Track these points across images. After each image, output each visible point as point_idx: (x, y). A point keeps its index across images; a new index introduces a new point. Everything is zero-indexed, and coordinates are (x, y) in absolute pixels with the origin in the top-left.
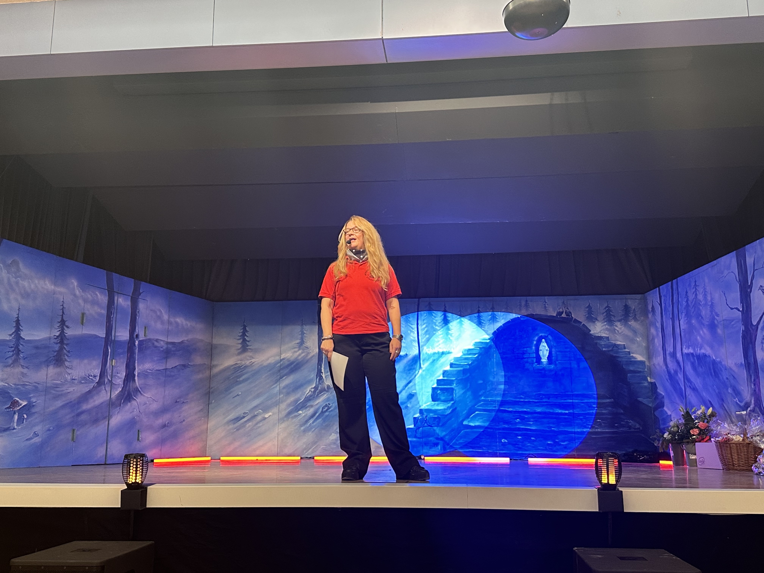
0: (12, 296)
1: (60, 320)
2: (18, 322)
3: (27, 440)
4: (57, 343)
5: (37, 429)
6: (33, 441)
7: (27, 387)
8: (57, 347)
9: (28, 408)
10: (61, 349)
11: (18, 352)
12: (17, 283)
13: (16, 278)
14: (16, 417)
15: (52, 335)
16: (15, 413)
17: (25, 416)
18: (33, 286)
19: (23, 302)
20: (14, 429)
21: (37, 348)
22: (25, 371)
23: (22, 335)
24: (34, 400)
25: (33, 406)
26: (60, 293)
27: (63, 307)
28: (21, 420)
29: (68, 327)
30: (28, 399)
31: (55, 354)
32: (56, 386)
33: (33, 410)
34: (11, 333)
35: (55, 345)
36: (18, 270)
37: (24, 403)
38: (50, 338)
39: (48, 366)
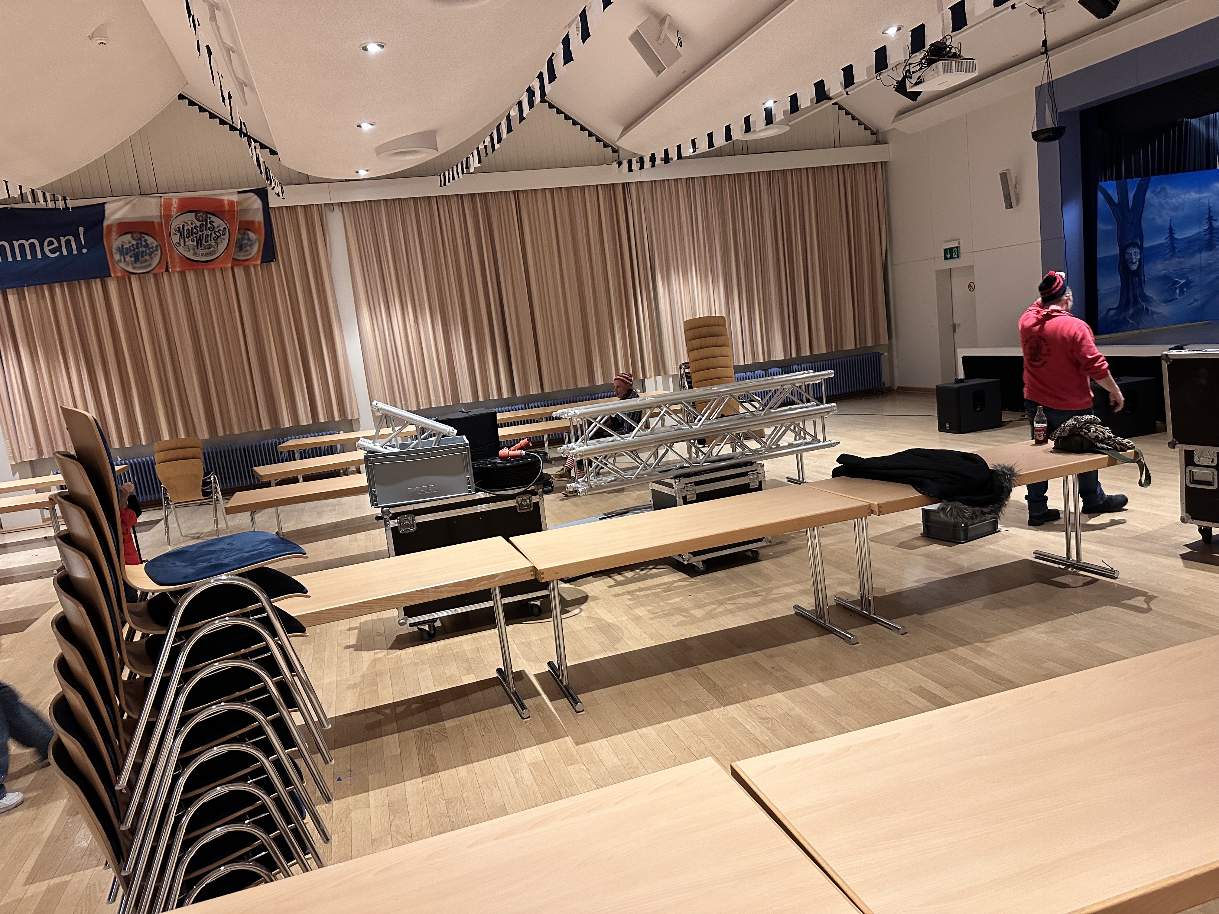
0: (1164, 213)
1: (1207, 216)
2: (1171, 229)
3: (1189, 304)
4: (1206, 235)
5: (1197, 296)
6: (1193, 305)
7: (1185, 270)
8: (1207, 237)
9: (1187, 284)
10: (1212, 237)
11: (1173, 248)
12: (1167, 203)
13: (1165, 199)
14: (1178, 291)
15: (1202, 230)
16: (1176, 289)
17: (1185, 289)
18: (1180, 201)
19: (1173, 214)
20: (1177, 299)
21: (1189, 242)
22: (1181, 260)
23: (1176, 236)
24: (1190, 278)
25: (1192, 282)
26: (1205, 197)
27: (1210, 207)
28: (1182, 293)
29: (1215, 220)
30: (1187, 278)
31: (1206, 242)
32: (1210, 265)
33: (1192, 284)
34: (1166, 237)
35: (1205, 237)
36: (1167, 193)
37: (1183, 281)
38: (1200, 233)
39: (1200, 253)
